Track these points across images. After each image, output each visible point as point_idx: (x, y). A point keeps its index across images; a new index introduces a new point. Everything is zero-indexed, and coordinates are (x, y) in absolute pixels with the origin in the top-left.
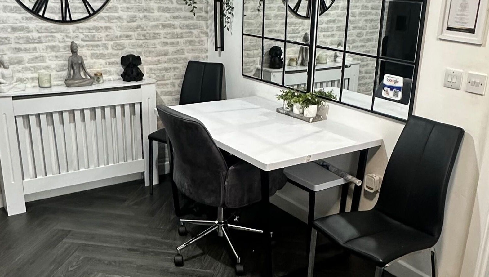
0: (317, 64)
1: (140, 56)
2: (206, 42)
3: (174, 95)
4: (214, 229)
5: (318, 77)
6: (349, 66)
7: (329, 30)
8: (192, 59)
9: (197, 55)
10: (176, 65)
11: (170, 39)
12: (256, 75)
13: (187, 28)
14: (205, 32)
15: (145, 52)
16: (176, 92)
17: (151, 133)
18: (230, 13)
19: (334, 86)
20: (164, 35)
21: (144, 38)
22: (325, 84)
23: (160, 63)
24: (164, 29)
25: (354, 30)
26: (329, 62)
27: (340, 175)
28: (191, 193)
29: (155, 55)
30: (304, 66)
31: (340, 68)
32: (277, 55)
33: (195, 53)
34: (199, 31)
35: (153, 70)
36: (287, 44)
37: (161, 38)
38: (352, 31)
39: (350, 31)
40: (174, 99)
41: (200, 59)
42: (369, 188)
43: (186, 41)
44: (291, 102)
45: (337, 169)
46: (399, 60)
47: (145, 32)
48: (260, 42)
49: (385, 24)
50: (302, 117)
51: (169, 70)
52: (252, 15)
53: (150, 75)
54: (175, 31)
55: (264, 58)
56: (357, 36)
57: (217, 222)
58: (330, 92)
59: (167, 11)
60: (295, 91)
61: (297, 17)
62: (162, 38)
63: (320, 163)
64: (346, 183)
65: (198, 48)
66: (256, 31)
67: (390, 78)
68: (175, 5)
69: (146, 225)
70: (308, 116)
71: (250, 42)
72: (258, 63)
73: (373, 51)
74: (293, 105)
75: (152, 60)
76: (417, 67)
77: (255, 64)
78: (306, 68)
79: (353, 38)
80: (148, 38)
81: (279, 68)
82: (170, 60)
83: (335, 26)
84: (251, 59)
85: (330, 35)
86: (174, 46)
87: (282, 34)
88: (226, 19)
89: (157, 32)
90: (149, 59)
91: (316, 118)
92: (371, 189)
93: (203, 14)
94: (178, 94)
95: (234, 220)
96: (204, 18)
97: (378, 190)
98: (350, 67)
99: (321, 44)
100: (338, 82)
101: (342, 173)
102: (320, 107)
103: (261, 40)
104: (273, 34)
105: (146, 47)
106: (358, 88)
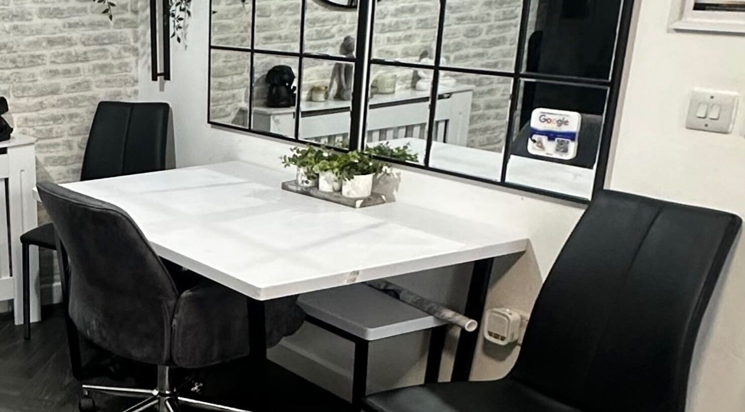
0: (372, 94)
1: (6, 97)
2: (133, 65)
3: (71, 164)
4: (149, 405)
5: (374, 119)
6: (446, 96)
7: (401, 28)
8: (105, 98)
9: (116, 91)
10: (74, 110)
11: (62, 65)
12: (238, 121)
13: (95, 43)
14: (133, 47)
15: (15, 90)
16: (74, 158)
17: (26, 231)
18: (181, 10)
19: (412, 136)
20: (51, 57)
21: (14, 66)
22: (390, 134)
23: (43, 108)
24: (52, 48)
25: (458, 24)
26: (400, 89)
27: (426, 310)
28: (104, 339)
29: (34, 95)
30: (343, 100)
31: (425, 101)
32: (283, 83)
33: (113, 87)
34: (120, 46)
35: (30, 121)
36: (305, 60)
37: (45, 64)
38: (455, 27)
39: (450, 27)
40: (70, 171)
41: (122, 96)
42: (496, 336)
43: (93, 66)
44: (314, 169)
45: (418, 298)
46: (570, 77)
47: (15, 55)
48: (246, 59)
49: (534, 8)
50: (338, 197)
51: (60, 119)
52: (229, 11)
53: (24, 130)
54: (72, 49)
55: (256, 89)
56: (467, 36)
57: (155, 392)
58: (402, 148)
59: (57, 14)
60: (324, 149)
61: (326, 7)
62: (48, 63)
63: (379, 285)
64: (440, 324)
65: (118, 78)
66: (239, 40)
67: (547, 115)
68: (73, 3)
69: (16, 393)
70: (351, 196)
71: (225, 61)
72: (243, 99)
73: (505, 64)
74: (318, 175)
75: (28, 104)
76: (615, 91)
77: (236, 100)
78: (349, 104)
79: (456, 40)
80: (21, 65)
81: (288, 106)
82: (63, 102)
83: (416, 18)
84: (227, 93)
85: (403, 36)
86: (70, 77)
87: (293, 41)
88: (174, 21)
89: (38, 53)
90: (23, 101)
91: (369, 199)
92: (500, 338)
93: (129, 15)
94: (79, 162)
95: (192, 389)
96: (129, 23)
97: (517, 341)
98: (448, 97)
99: (381, 57)
100: (421, 129)
101: (429, 306)
102: (380, 178)
103: (248, 56)
104: (275, 43)
105: (17, 80)
106: (468, 138)
